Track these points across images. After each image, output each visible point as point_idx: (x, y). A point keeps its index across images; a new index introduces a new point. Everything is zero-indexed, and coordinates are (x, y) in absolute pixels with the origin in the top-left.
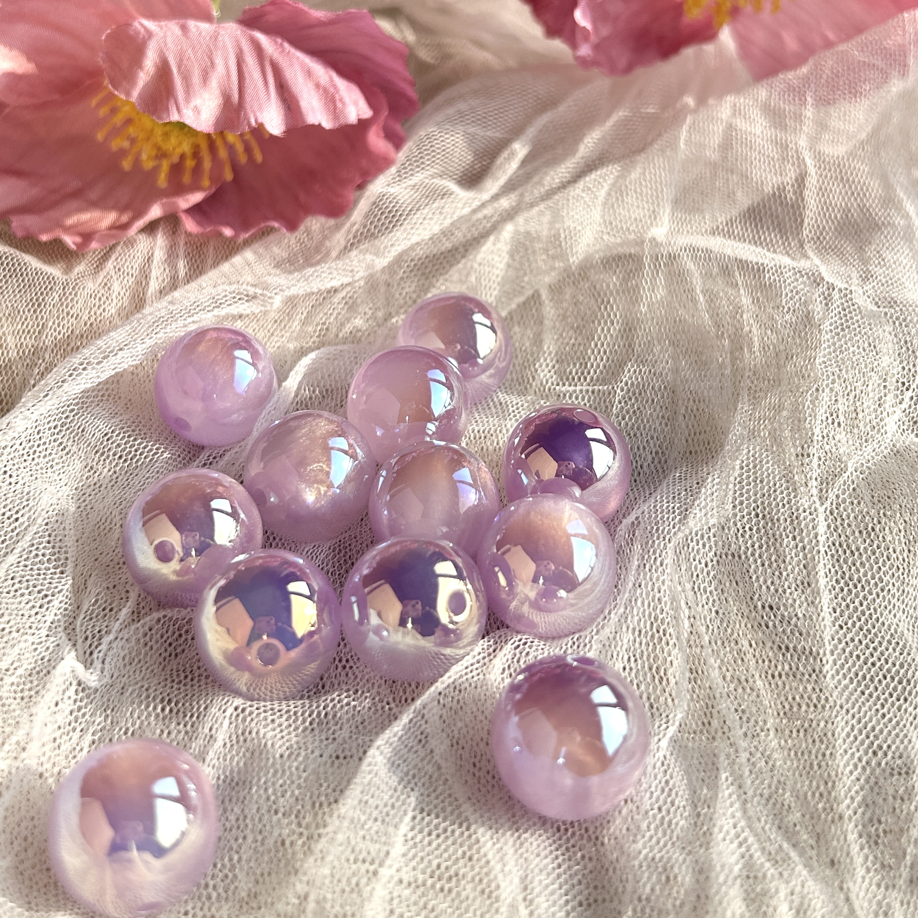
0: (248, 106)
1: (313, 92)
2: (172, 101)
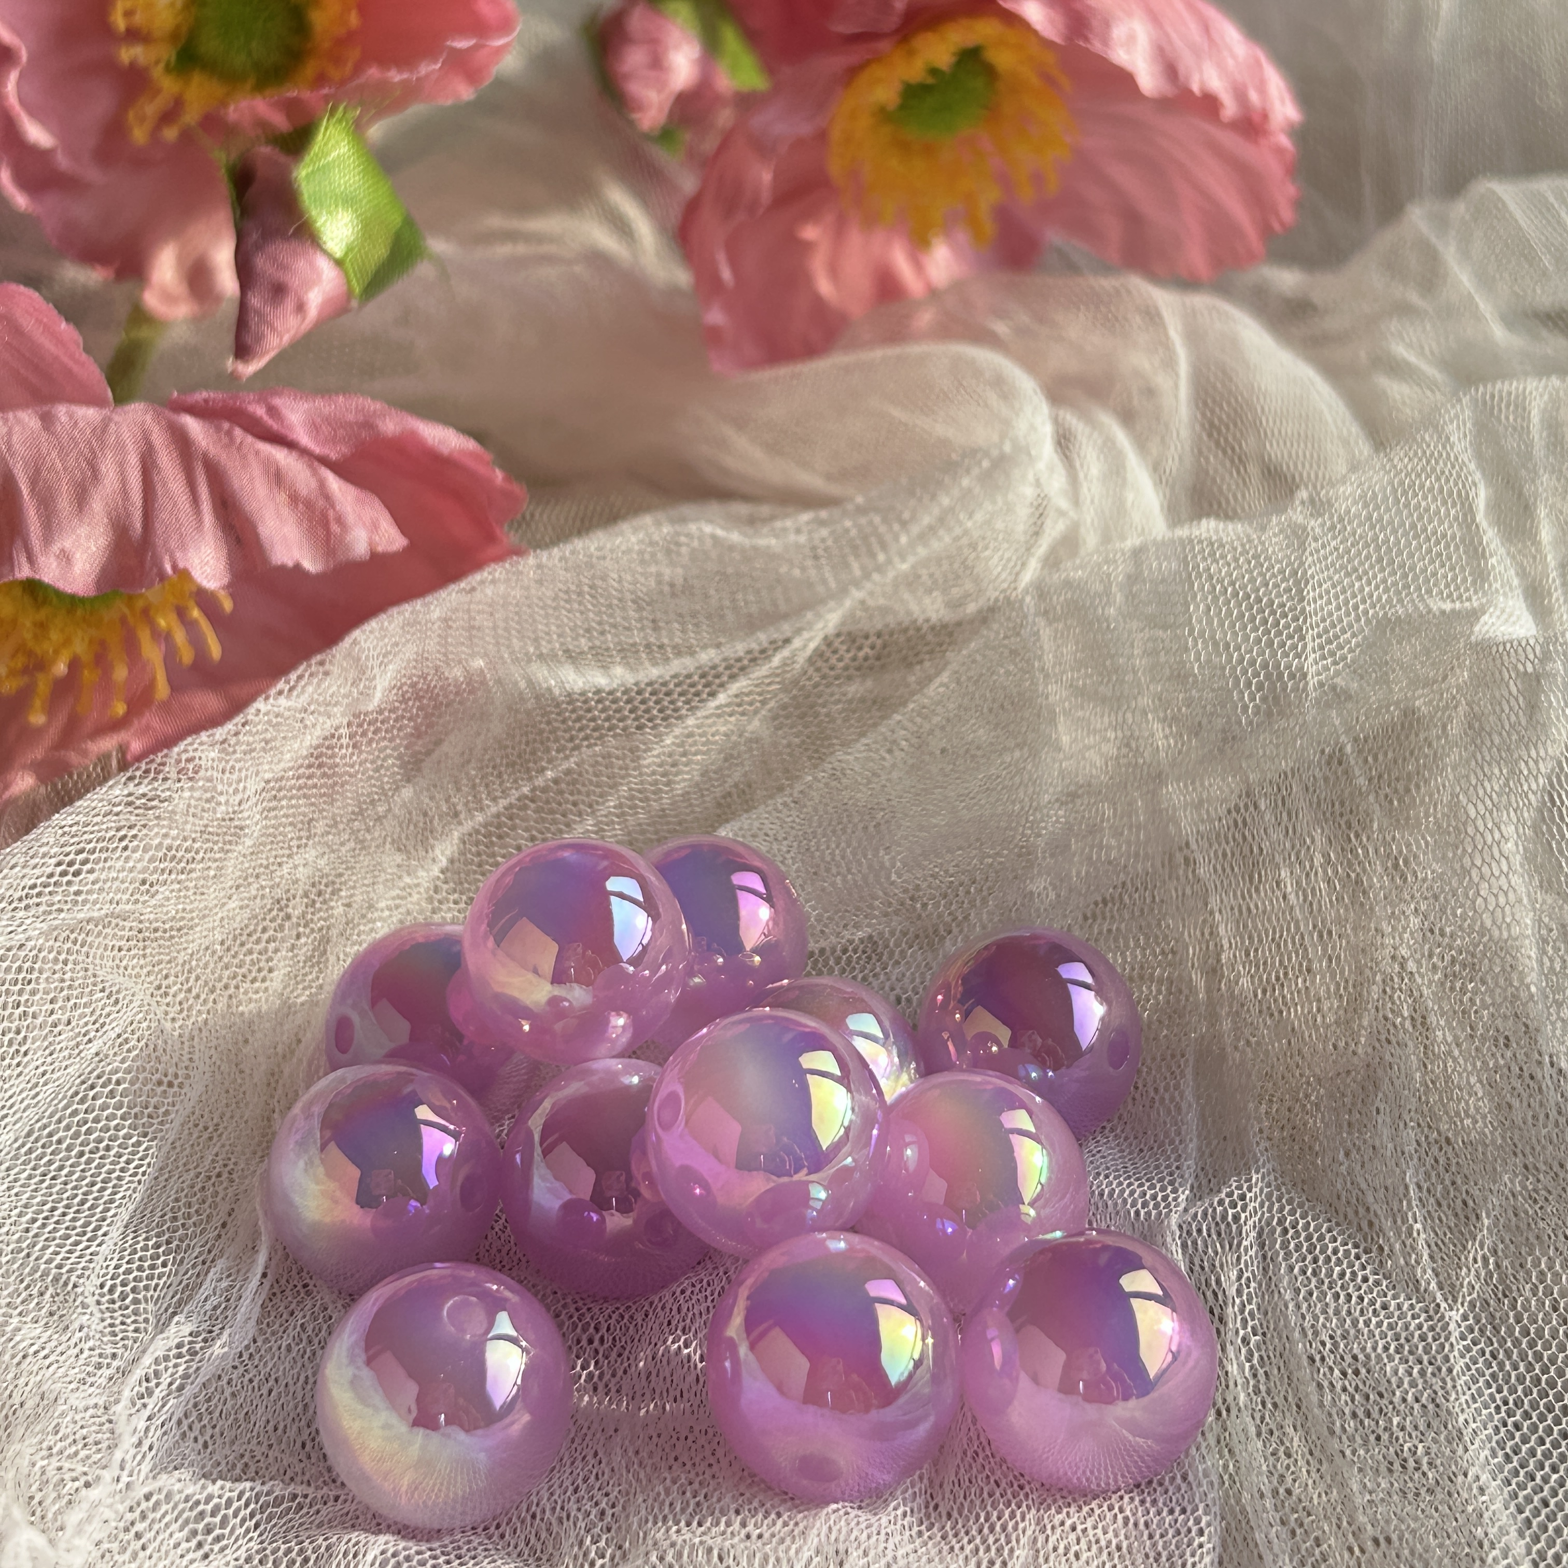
0: (159, 542)
1: (286, 511)
2: (19, 544)
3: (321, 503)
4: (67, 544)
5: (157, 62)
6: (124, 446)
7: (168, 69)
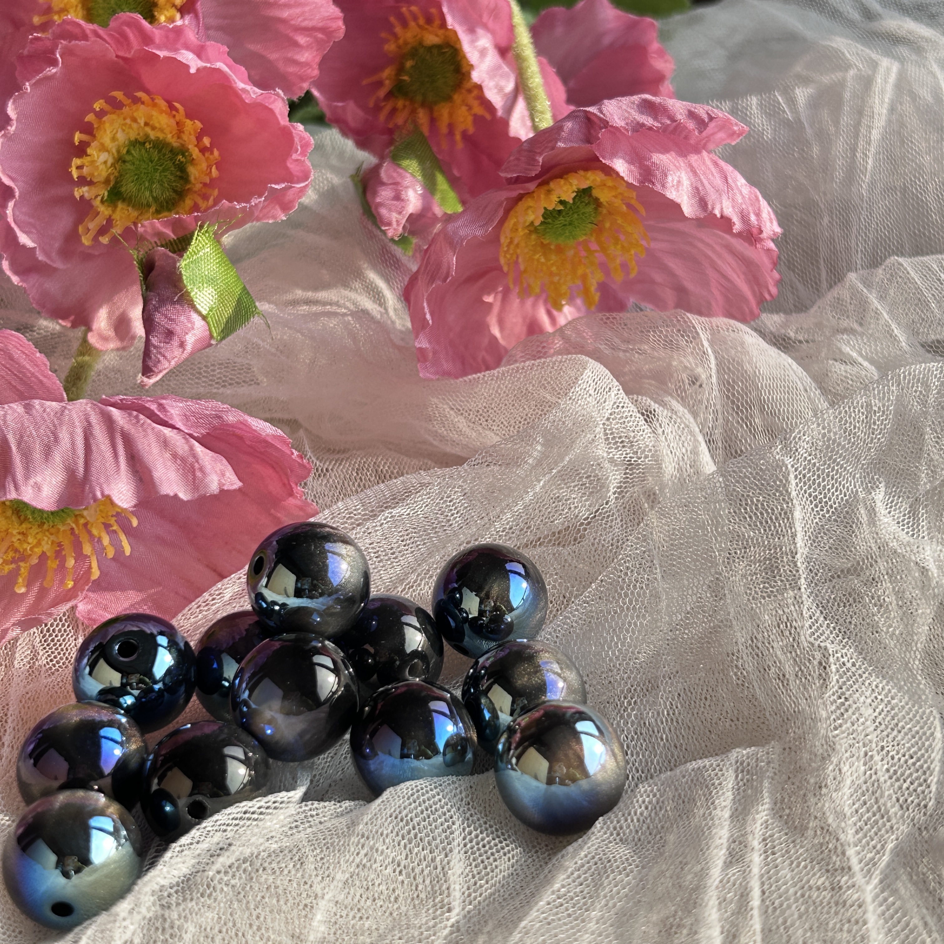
0: (94, 479)
1: (169, 463)
2: (9, 479)
3: (191, 459)
4: (39, 479)
5: (96, 197)
6: (74, 423)
7: (102, 202)
